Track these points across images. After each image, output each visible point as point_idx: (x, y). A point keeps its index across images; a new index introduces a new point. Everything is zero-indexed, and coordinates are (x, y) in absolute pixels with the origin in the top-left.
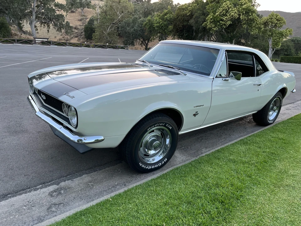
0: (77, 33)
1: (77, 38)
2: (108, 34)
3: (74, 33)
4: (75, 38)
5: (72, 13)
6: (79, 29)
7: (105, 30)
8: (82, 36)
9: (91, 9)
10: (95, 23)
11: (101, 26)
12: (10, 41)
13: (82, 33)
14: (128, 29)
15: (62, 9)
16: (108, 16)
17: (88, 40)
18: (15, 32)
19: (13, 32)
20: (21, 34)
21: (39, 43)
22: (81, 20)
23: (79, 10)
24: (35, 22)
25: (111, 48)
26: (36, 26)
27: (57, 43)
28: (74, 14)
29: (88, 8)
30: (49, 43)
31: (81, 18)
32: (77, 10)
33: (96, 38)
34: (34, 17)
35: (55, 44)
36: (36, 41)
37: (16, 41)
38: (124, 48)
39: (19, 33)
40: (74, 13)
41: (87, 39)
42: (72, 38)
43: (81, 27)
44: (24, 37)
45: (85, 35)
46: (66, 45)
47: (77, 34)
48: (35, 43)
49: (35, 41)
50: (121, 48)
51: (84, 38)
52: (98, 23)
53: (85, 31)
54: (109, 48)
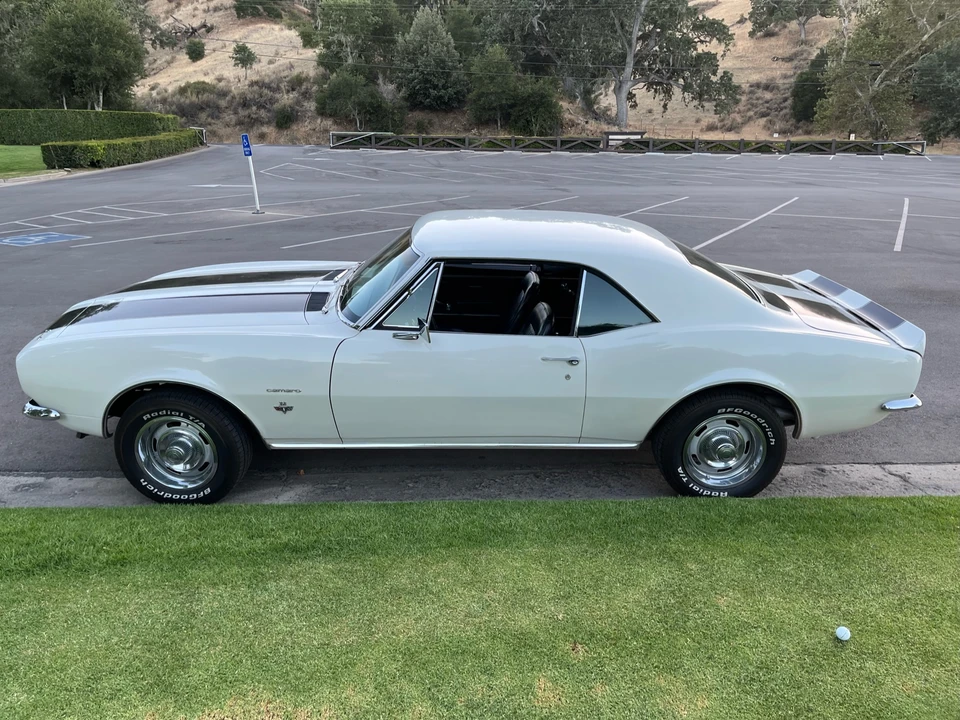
0: (767, 102)
1: (765, 119)
2: (873, 99)
3: (760, 102)
4: (759, 120)
5: (767, 39)
6: (778, 88)
7: (862, 88)
8: (784, 111)
9: (835, 18)
10: (830, 64)
11: (847, 74)
12: (545, 144)
13: (785, 100)
14: (948, 76)
15: (713, 36)
16: (882, 37)
17: (801, 124)
18: (573, 117)
19: (567, 116)
20: (587, 122)
21: (617, 149)
22: (790, 59)
23: (793, 25)
24: (630, 83)
25: (851, 152)
26: (635, 95)
27: (666, 144)
28: (772, 41)
29: (823, 15)
30: (644, 145)
31: (794, 50)
32: (785, 27)
33: (825, 117)
34: (629, 69)
35: (662, 146)
36: (611, 143)
37: (559, 143)
38: (906, 152)
39: (581, 120)
40: (773, 39)
41: (799, 121)
42: (750, 118)
43: (786, 81)
44: (592, 128)
45: (793, 108)
46: (694, 148)
47: (768, 105)
48: (607, 147)
49: (608, 142)
50: (893, 151)
51: (788, 117)
52: (839, 64)
53: (795, 94)
54: (845, 151)
